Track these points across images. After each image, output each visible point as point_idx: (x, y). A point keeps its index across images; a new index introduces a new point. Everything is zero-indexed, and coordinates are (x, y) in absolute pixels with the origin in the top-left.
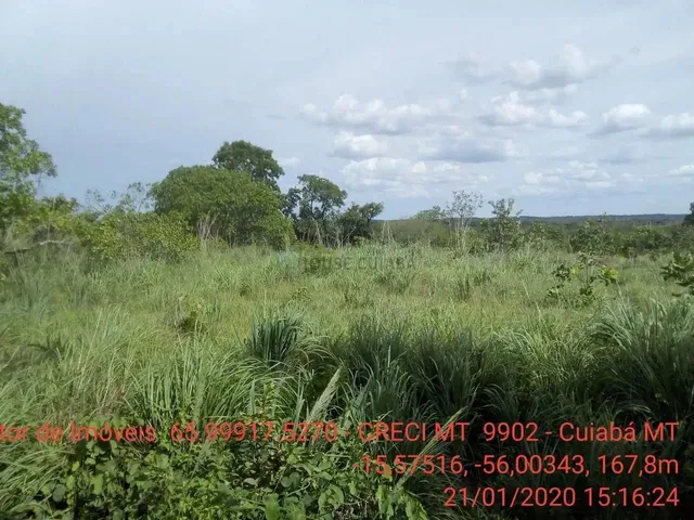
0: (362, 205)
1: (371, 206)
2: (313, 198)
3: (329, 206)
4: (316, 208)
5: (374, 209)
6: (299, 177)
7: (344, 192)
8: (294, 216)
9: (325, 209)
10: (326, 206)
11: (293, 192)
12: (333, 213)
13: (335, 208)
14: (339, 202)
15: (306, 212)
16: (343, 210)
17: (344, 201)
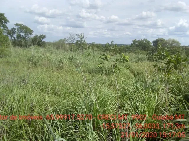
0: (39, 35)
1: (42, 36)
2: (21, 32)
3: (27, 35)
4: (22, 35)
5: (43, 37)
6: (15, 24)
7: (32, 30)
8: (14, 38)
9: (26, 36)
10: (26, 35)
11: (13, 29)
12: (29, 37)
13: (29, 36)
14: (31, 34)
15: (19, 36)
16: (32, 36)
17: (33, 33)
